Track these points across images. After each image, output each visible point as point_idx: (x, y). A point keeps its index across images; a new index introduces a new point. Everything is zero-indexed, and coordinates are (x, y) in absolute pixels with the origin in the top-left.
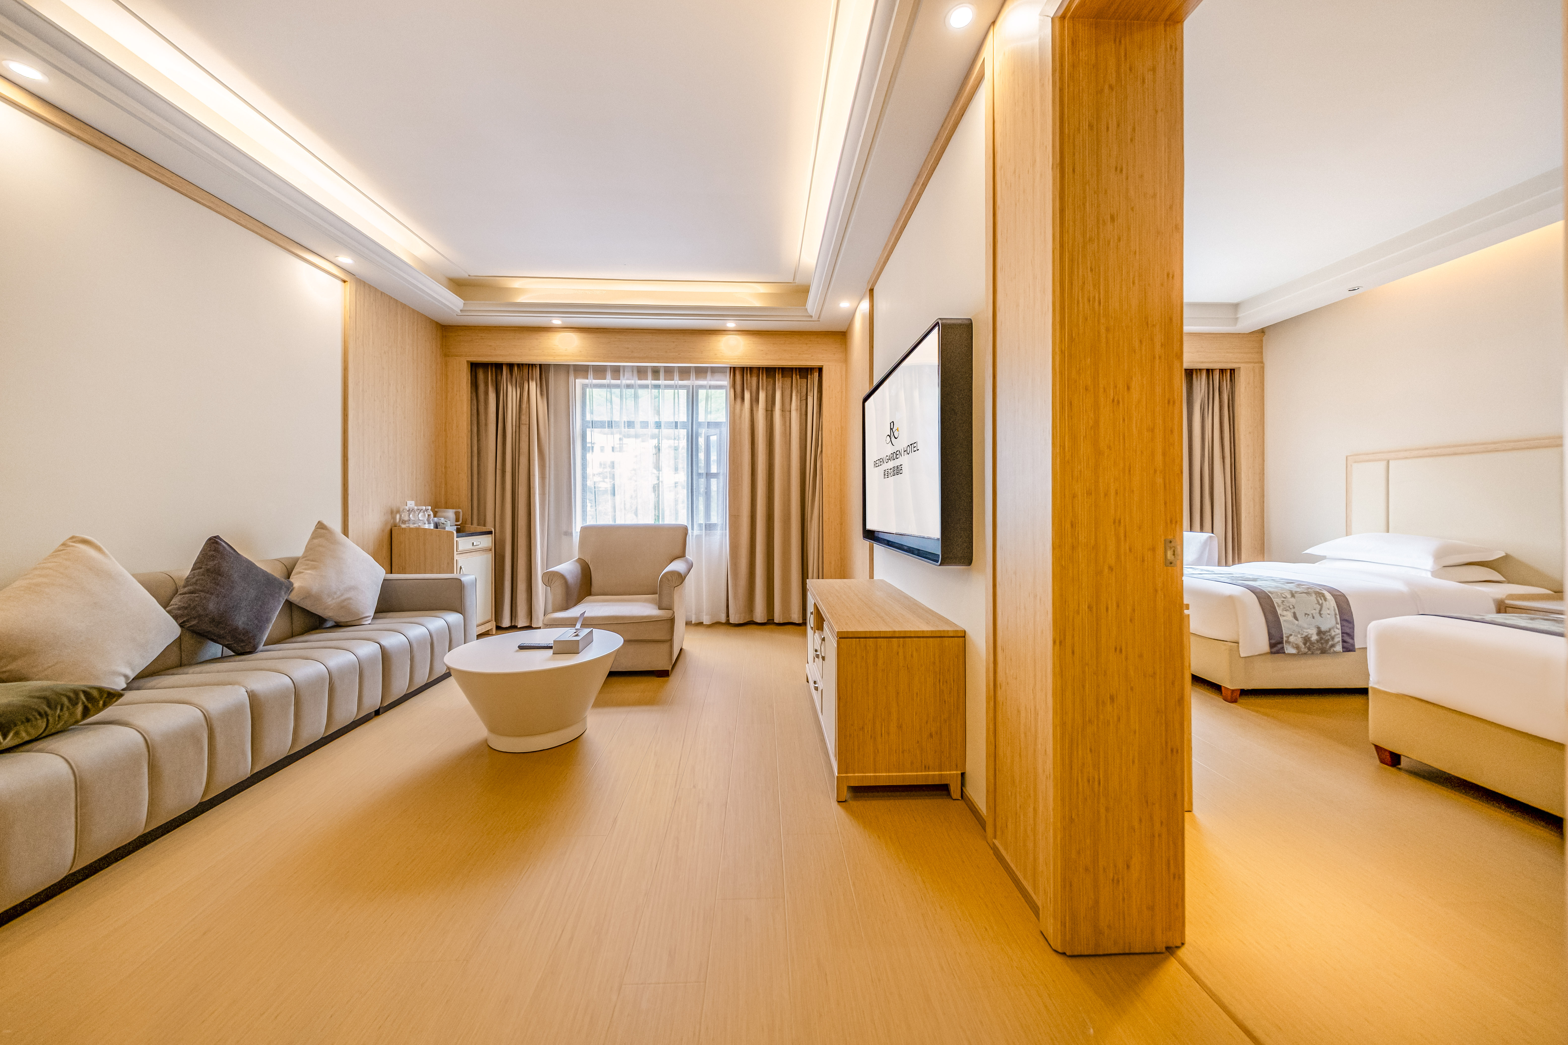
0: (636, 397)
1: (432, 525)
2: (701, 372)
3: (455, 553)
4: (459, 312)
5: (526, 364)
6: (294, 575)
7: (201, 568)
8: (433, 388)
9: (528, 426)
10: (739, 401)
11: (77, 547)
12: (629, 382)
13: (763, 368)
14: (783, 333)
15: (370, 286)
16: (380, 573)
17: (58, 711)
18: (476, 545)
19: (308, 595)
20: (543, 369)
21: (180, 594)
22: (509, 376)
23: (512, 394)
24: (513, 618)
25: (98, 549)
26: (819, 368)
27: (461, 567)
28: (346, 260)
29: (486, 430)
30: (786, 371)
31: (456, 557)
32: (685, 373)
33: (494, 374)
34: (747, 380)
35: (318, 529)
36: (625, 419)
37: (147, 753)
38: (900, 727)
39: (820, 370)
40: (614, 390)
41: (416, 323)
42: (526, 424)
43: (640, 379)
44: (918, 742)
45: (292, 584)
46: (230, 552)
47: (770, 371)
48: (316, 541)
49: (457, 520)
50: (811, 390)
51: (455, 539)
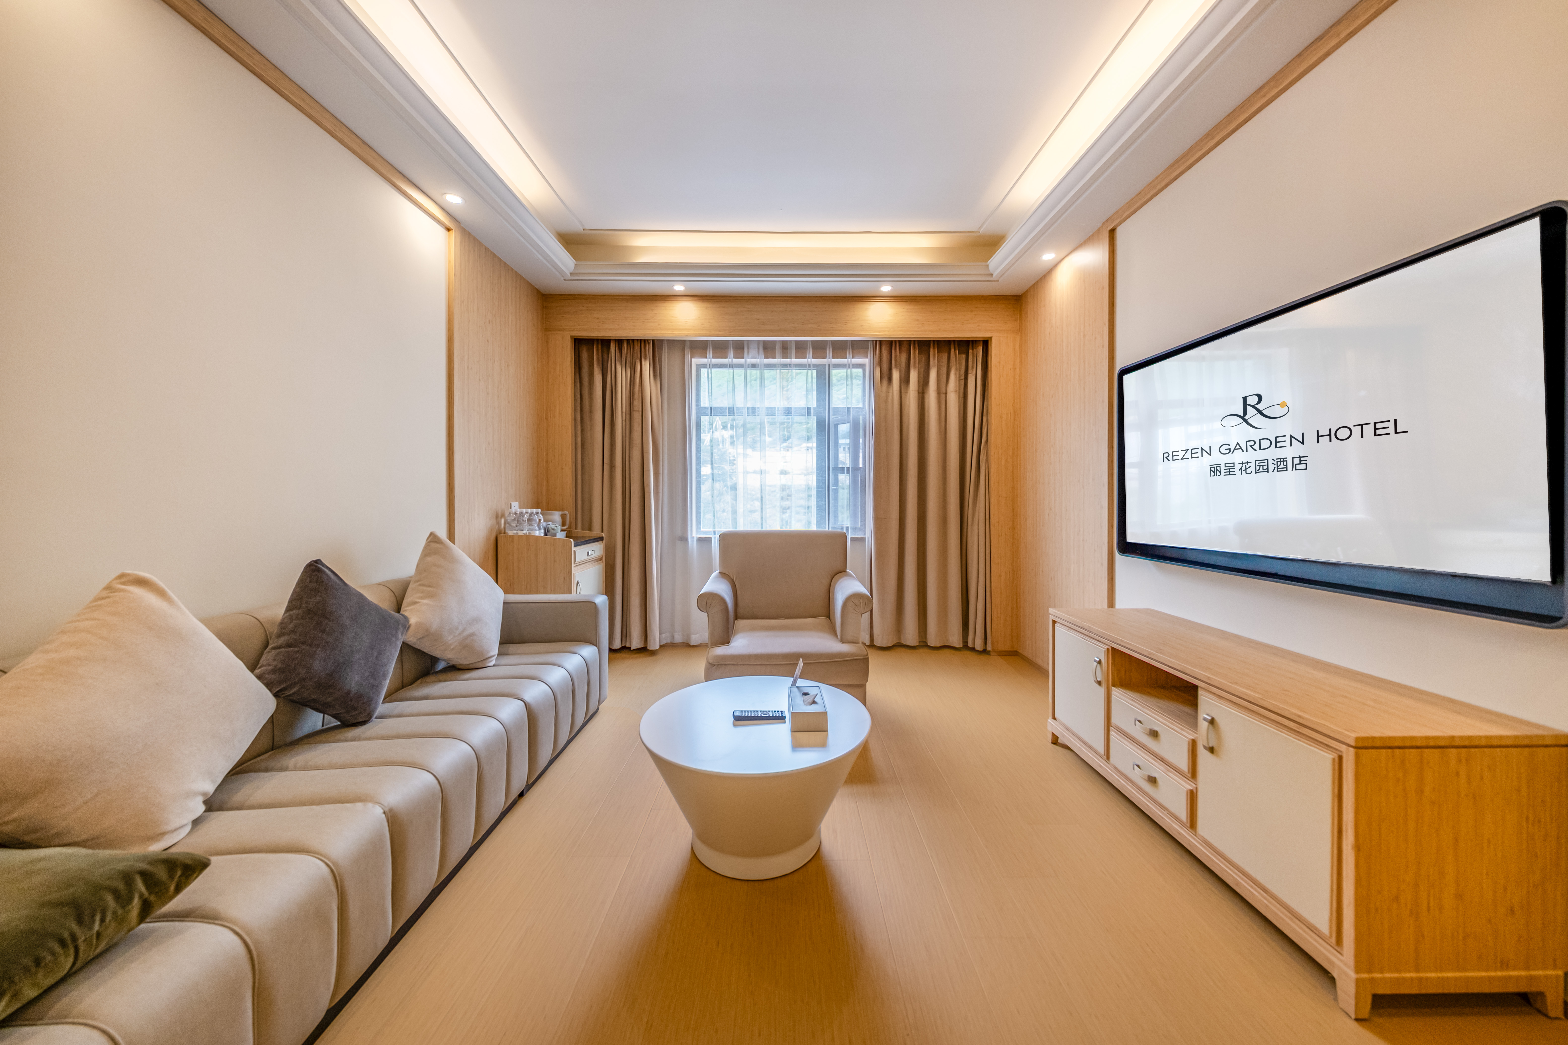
0: (762, 378)
1: (543, 531)
2: (840, 349)
3: (573, 565)
4: (569, 275)
5: (638, 340)
6: (405, 607)
7: (300, 608)
8: (534, 368)
9: (641, 412)
10: (885, 382)
11: (129, 592)
12: (754, 361)
13: (914, 341)
14: (944, 298)
15: (475, 239)
16: (498, 595)
17: (96, 927)
18: (591, 555)
19: (427, 633)
20: (656, 345)
21: (274, 648)
22: (618, 354)
23: (622, 376)
24: (624, 638)
25: (161, 593)
26: (983, 341)
27: (577, 581)
28: (454, 199)
29: (591, 418)
30: (944, 345)
31: (574, 570)
32: (819, 349)
33: (600, 351)
34: (896, 356)
35: (431, 543)
36: (749, 405)
37: (250, 975)
38: (1459, 896)
39: (986, 343)
40: (737, 371)
41: (518, 289)
42: (638, 411)
43: (766, 357)
44: (1490, 921)
45: (406, 619)
46: (336, 583)
47: (924, 346)
48: (429, 559)
49: (563, 524)
50: (973, 368)
51: (573, 549)
